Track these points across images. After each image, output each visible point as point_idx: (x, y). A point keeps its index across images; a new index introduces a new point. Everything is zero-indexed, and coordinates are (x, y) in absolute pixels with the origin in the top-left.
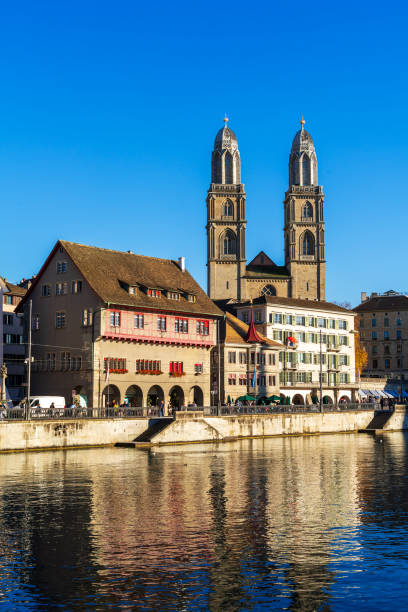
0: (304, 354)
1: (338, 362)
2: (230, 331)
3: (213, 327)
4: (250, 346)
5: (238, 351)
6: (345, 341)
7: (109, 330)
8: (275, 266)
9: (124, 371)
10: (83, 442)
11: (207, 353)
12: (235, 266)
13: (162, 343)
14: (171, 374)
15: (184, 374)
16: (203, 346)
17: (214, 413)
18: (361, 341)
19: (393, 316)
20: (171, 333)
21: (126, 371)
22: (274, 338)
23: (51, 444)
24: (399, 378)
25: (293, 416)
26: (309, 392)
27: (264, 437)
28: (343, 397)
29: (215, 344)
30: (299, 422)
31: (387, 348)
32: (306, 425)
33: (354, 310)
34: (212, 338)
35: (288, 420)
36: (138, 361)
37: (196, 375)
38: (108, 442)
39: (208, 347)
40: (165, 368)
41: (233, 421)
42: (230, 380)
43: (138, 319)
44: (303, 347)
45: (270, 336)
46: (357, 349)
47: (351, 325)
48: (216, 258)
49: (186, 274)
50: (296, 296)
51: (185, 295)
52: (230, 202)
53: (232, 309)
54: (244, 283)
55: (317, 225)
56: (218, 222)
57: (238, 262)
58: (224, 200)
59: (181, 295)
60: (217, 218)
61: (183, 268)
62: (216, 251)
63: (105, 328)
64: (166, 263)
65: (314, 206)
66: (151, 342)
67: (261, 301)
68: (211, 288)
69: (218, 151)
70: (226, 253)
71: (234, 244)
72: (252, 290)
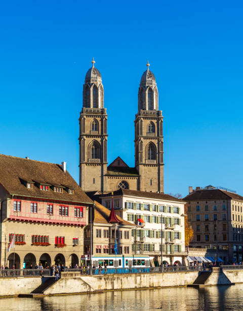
0: (149, 231)
1: (173, 237)
2: (97, 215)
3: (86, 212)
4: (111, 225)
5: (103, 229)
6: (178, 222)
7: (12, 214)
8: (128, 167)
9: (23, 243)
11: (82, 230)
12: (99, 167)
13: (50, 223)
14: (56, 245)
15: (65, 245)
16: (79, 225)
17: (87, 273)
18: (189, 222)
19: (211, 204)
20: (56, 217)
21: (25, 243)
22: (128, 220)
24: (215, 248)
25: (142, 275)
26: (152, 258)
27: (122, 290)
28: (177, 262)
29: (87, 224)
30: (146, 280)
31: (207, 227)
32: (152, 282)
33: (184, 200)
34: (85, 220)
35: (138, 278)
36: (33, 237)
37: (74, 246)
38: (14, 294)
39: (82, 226)
40: (52, 241)
41: (101, 279)
42: (97, 250)
43: (33, 206)
44: (148, 226)
45: (125, 218)
46: (186, 227)
47: (182, 211)
48: (86, 161)
49: (67, 174)
50: (143, 189)
51: (66, 189)
52: (96, 121)
53: (98, 199)
54: (106, 179)
55: (158, 138)
56: (87, 136)
57: (102, 164)
58: (92, 119)
59: (64, 189)
60: (87, 132)
61: (65, 170)
62: (86, 156)
63: (10, 212)
64: (53, 166)
65: (156, 124)
66: (43, 223)
67: (119, 193)
68: (83, 183)
69: (87, 84)
70: (93, 158)
71: (99, 151)
72: (111, 185)
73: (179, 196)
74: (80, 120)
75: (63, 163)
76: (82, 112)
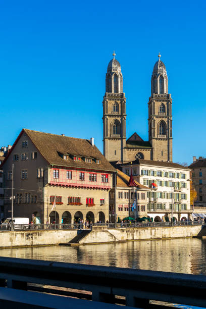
0: (161, 193)
1: (181, 198)
2: (119, 180)
3: (111, 178)
4: (130, 188)
5: (124, 191)
6: (184, 185)
7: (53, 180)
8: (143, 141)
9: (61, 203)
10: (42, 243)
11: (107, 193)
12: (120, 141)
13: (82, 187)
14: (87, 205)
15: (94, 205)
16: (105, 189)
17: (112, 227)
18: (193, 185)
20: (87, 182)
21: (63, 203)
22: (144, 184)
23: (25, 244)
25: (156, 229)
26: (164, 215)
27: (140, 240)
28: (183, 218)
29: (112, 188)
30: (160, 232)
32: (164, 234)
33: (190, 167)
34: (110, 185)
35: (153, 231)
36: (69, 198)
37: (101, 205)
38: (55, 243)
39: (108, 189)
40: (84, 202)
41: (123, 231)
42: (119, 208)
43: (69, 174)
44: (160, 189)
45: (142, 182)
46: (191, 190)
47: (188, 177)
48: (109, 136)
49: (95, 148)
50: (155, 159)
51: (95, 160)
52: (117, 103)
53: (119, 167)
54: (125, 151)
55: (168, 117)
56: (110, 116)
57: (121, 139)
58: (113, 102)
59: (93, 160)
60: (109, 113)
61: (93, 144)
62: (109, 132)
63: (51, 179)
64: (83, 141)
65: (166, 106)
66: (76, 187)
67: (137, 162)
68: (106, 154)
69: (109, 74)
70: (114, 134)
71: (119, 128)
72: (130, 156)
73: (185, 164)
74: (103, 103)
75: (91, 139)
76: (105, 96)
